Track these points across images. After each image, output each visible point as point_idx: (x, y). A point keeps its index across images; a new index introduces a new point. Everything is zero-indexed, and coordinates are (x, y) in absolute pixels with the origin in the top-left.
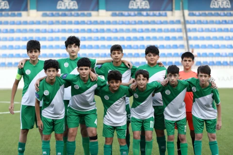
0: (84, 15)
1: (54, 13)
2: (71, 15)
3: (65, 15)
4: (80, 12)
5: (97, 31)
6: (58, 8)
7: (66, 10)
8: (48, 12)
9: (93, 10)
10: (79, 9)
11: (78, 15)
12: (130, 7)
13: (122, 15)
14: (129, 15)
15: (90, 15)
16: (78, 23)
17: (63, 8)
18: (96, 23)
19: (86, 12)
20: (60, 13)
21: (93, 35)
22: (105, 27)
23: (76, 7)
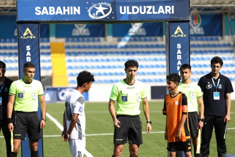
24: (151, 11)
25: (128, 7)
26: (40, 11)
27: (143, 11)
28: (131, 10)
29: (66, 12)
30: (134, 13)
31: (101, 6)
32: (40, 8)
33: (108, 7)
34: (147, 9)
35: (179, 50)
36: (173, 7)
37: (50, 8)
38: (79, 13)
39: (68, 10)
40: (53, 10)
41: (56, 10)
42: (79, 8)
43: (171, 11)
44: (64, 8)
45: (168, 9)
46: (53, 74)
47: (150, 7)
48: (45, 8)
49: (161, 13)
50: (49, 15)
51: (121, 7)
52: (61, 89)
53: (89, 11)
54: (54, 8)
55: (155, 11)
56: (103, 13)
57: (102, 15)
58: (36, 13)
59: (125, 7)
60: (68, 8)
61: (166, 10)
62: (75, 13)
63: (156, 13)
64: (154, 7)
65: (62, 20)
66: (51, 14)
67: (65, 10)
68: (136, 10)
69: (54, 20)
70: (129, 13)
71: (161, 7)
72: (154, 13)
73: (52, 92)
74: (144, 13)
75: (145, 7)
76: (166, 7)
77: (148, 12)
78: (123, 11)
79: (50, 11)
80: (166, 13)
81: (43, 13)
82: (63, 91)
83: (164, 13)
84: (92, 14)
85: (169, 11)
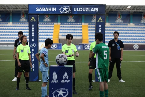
0: (125, 25)
1: (115, 24)
2: (121, 25)
3: (119, 25)
4: (123, 24)
5: (131, 30)
6: (116, 22)
7: (119, 23)
8: (112, 24)
9: (128, 23)
10: (123, 23)
11: (123, 25)
12: (141, 22)
13: (139, 25)
14: (141, 25)
15: (127, 25)
16: (123, 28)
17: (118, 22)
18: (130, 28)
19: (126, 24)
20: (117, 24)
21: (129, 32)
22: (133, 29)
23: (122, 22)
24: (88, 10)
25: (77, 8)
26: (38, 10)
27: (84, 10)
28: (79, 10)
29: (50, 10)
30: (80, 11)
31: (65, 7)
32: (38, 8)
33: (69, 8)
34: (86, 9)
35: (100, 28)
36: (98, 8)
37: (43, 8)
38: (55, 10)
39: (51, 9)
40: (44, 9)
41: (45, 9)
42: (55, 8)
43: (97, 10)
44: (49, 8)
45: (96, 9)
46: (82, 38)
47: (87, 8)
48: (40, 8)
49: (92, 11)
50: (42, 11)
51: (74, 8)
52: (86, 44)
53: (60, 10)
54: (44, 8)
55: (90, 10)
56: (66, 10)
57: (66, 11)
58: (37, 10)
59: (76, 8)
60: (51, 8)
61: (95, 10)
62: (54, 11)
63: (90, 11)
64: (89, 8)
65: (48, 13)
66: (43, 11)
67: (49, 9)
68: (81, 10)
69: (44, 13)
70: (78, 11)
71: (92, 8)
72: (89, 11)
73: (81, 46)
74: (85, 11)
75: (85, 8)
76: (95, 8)
77: (87, 11)
78: (75, 10)
79: (43, 9)
80: (95, 11)
81: (40, 10)
82: (86, 45)
83: (93, 11)
84: (61, 11)
85: (96, 10)
